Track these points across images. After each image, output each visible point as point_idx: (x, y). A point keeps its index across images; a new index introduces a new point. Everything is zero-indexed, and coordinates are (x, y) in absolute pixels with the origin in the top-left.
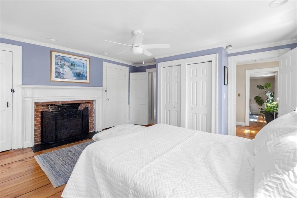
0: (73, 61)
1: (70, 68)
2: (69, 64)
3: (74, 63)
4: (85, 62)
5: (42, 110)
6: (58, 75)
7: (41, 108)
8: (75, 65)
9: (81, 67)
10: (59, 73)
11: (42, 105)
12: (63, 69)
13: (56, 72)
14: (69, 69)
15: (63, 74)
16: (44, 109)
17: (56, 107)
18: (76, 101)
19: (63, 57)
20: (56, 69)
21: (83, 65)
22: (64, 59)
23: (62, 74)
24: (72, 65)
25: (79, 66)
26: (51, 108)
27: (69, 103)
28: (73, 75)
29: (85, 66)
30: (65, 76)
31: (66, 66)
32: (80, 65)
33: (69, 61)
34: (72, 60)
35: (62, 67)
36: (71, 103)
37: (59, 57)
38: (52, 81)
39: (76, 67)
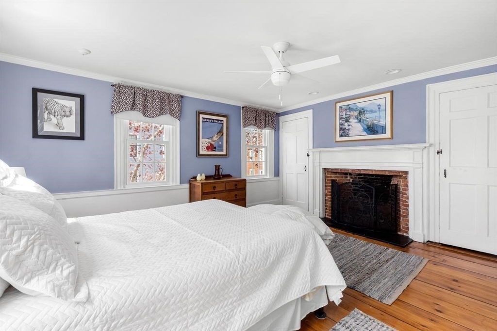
0: (362, 106)
1: (357, 119)
2: (356, 113)
3: (363, 109)
4: (382, 102)
5: (333, 178)
6: (343, 132)
7: (332, 176)
8: (366, 112)
9: (375, 112)
10: (344, 130)
11: (335, 172)
12: (348, 123)
13: (341, 129)
14: (356, 121)
15: (349, 130)
16: (338, 177)
17: (356, 178)
18: (372, 170)
19: (348, 105)
20: (341, 124)
21: (379, 108)
22: (350, 108)
23: (347, 130)
24: (360, 113)
25: (372, 111)
26: (351, 178)
27: (362, 172)
28: (362, 129)
29: (382, 108)
30: (351, 133)
31: (352, 118)
32: (373, 109)
33: (356, 108)
34: (360, 105)
35: (347, 121)
36: (365, 172)
37: (343, 107)
38: (336, 142)
39: (366, 116)
